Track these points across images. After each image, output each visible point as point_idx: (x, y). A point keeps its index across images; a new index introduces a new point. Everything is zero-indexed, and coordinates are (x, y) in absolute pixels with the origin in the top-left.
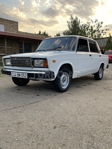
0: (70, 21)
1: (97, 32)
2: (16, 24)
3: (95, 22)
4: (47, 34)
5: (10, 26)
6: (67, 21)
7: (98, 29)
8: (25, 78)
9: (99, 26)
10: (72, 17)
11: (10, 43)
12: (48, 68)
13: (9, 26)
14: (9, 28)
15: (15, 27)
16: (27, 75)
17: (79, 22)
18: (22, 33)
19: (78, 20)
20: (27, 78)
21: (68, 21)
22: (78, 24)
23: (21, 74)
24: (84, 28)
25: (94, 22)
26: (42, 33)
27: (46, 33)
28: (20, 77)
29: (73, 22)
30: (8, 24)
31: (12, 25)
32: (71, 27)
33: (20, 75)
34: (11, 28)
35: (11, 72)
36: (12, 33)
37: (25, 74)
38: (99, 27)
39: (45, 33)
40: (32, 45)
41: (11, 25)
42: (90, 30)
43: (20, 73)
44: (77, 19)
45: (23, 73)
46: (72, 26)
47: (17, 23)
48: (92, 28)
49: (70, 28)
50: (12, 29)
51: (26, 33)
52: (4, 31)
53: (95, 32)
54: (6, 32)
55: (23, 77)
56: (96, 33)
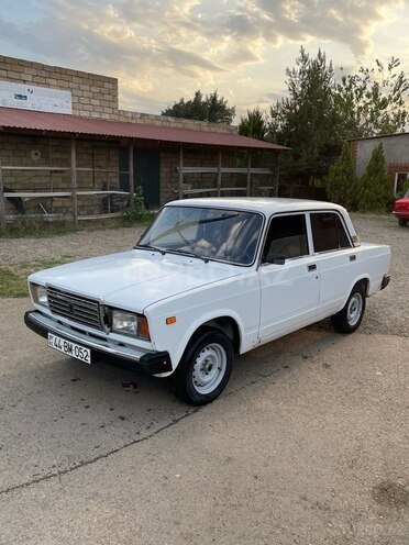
0: (298, 69)
1: (394, 104)
2: (110, 86)
3: (390, 67)
4: (221, 102)
5: (90, 95)
6: (288, 69)
7: (399, 96)
8: (83, 360)
9: (401, 82)
10: (305, 53)
11: (90, 151)
12: (150, 341)
13: (85, 94)
14: (87, 101)
15: (107, 97)
16: (89, 354)
17: (331, 71)
18: (130, 115)
19: (327, 64)
20: (89, 362)
21: (291, 70)
22: (325, 79)
23: (74, 345)
24: (348, 89)
25: (386, 66)
26: (203, 99)
27: (218, 99)
28: (70, 354)
29: (309, 72)
30: (83, 87)
31: (97, 90)
32: (300, 89)
33: (71, 350)
34: (93, 102)
35: (49, 334)
36: (96, 116)
37: (84, 348)
38: (401, 89)
39: (214, 99)
40: (162, 155)
41: (94, 90)
42: (368, 96)
43: (70, 343)
44: (322, 61)
45: (79, 346)
46: (303, 87)
47: (114, 81)
48: (376, 89)
49: (295, 93)
50: (97, 103)
51: (143, 115)
52: (69, 111)
53: (384, 104)
54: (77, 113)
55: (79, 358)
56: (389, 108)
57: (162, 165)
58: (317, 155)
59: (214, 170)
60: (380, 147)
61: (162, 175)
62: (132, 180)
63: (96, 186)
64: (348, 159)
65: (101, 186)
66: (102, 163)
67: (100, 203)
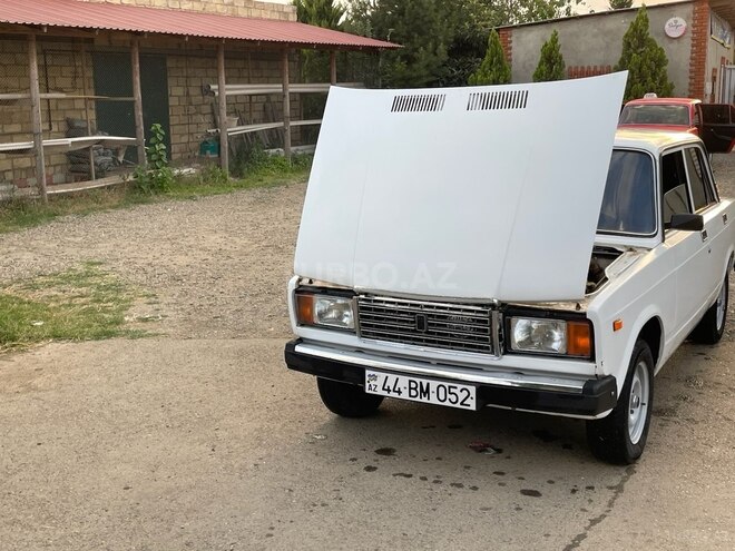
8: (458, 405)
12: (592, 359)
16: (473, 394)
20: (473, 407)
23: (434, 384)
28: (425, 400)
33: (426, 392)
35: (368, 372)
37: (460, 386)
43: (425, 382)
45: (447, 384)
55: (447, 403)
57: (171, 82)
58: (445, 57)
59: (276, 88)
60: (555, 40)
61: (172, 101)
62: (139, 114)
63: (55, 128)
64: (500, 61)
65: (63, 127)
66: (65, 82)
67: (64, 160)
